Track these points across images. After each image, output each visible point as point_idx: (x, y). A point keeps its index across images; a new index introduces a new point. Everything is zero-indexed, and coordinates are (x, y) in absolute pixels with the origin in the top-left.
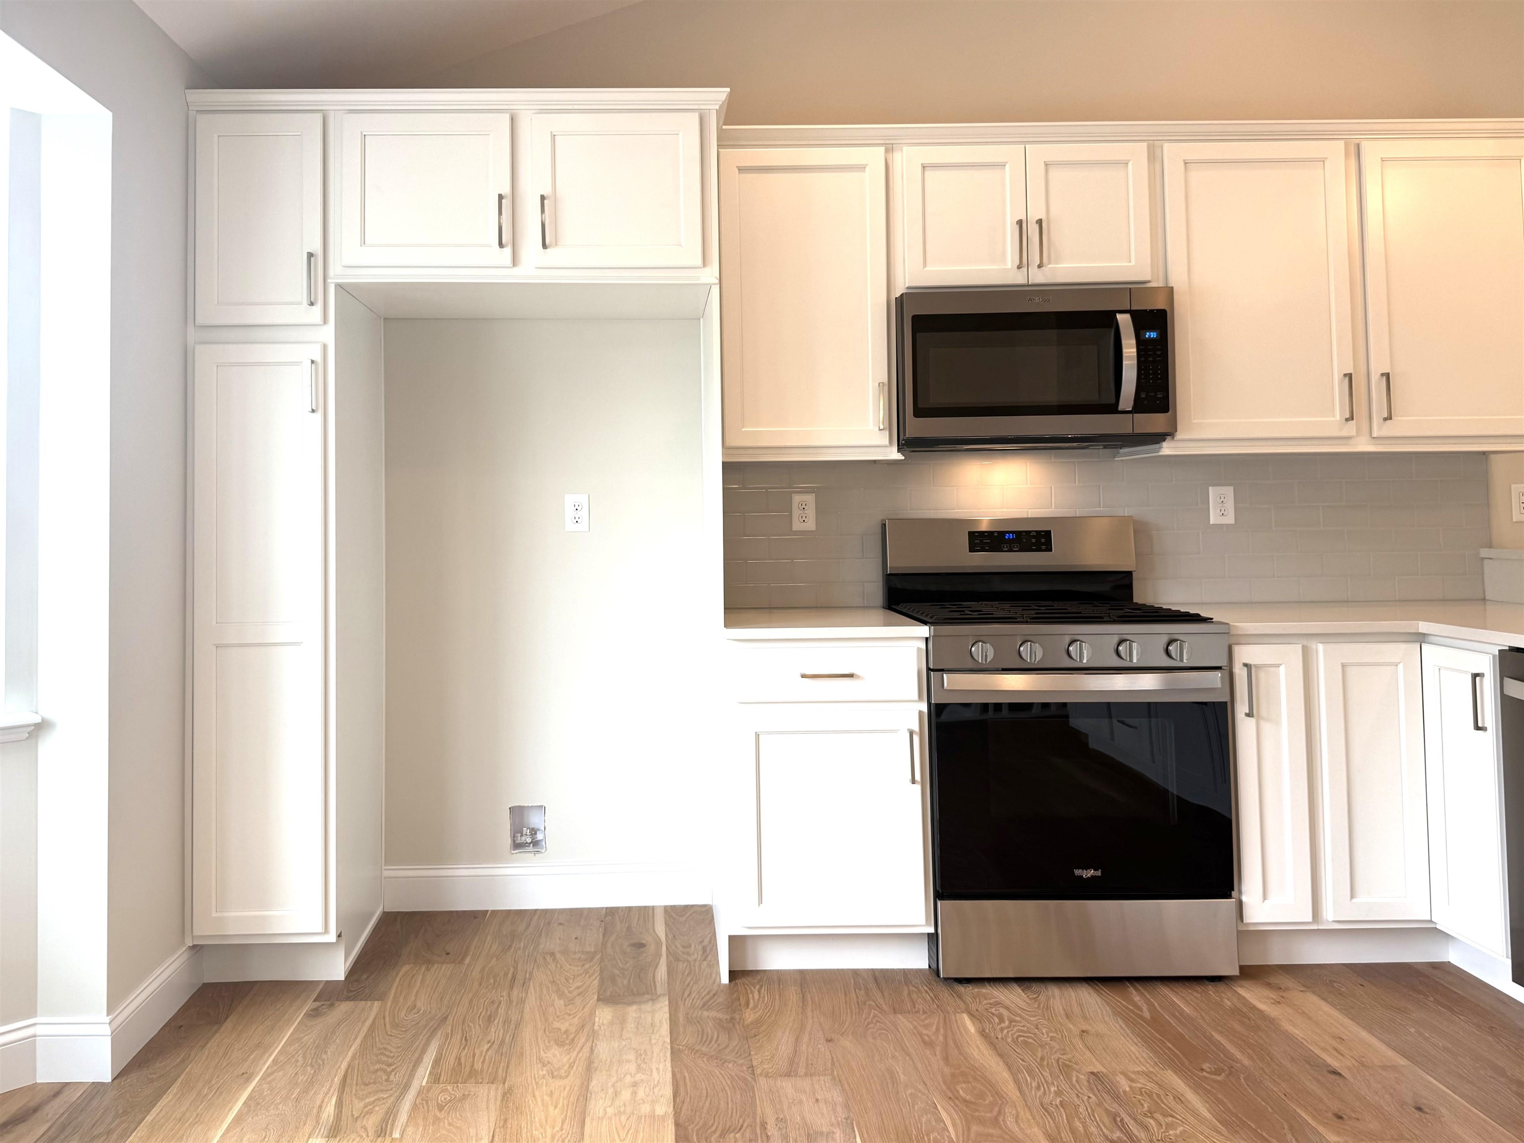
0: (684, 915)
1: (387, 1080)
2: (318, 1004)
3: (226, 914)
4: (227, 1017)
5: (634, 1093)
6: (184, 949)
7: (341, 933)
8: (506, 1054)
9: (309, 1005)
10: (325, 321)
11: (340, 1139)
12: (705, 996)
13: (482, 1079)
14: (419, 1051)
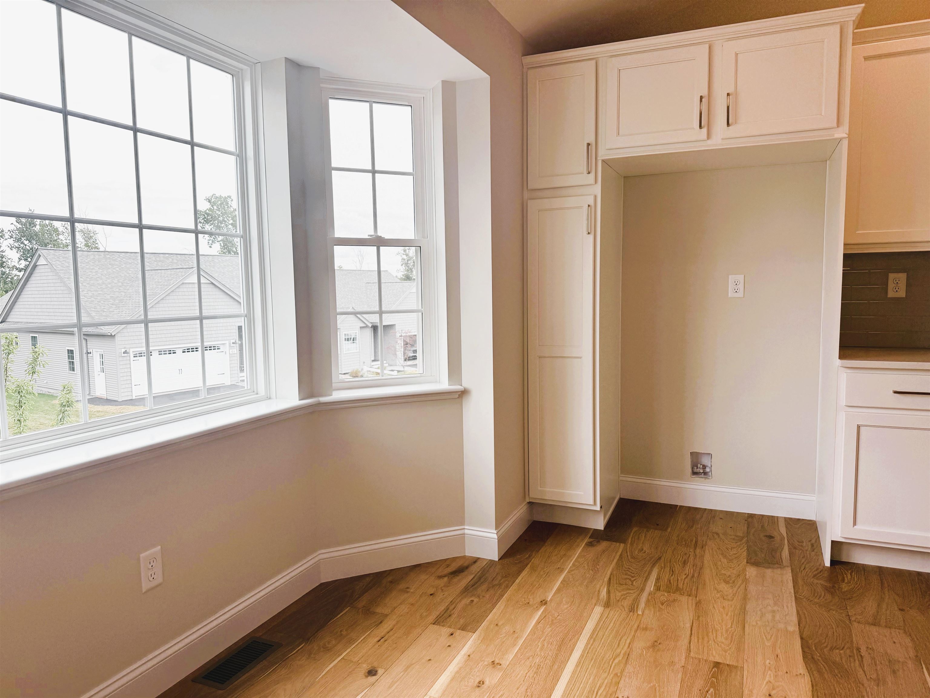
0: (798, 524)
1: (632, 584)
2: (592, 540)
3: (545, 489)
4: (547, 539)
5: (774, 617)
6: (526, 503)
7: (602, 506)
8: (696, 582)
9: (587, 540)
10: (596, 182)
11: (611, 609)
12: (815, 571)
13: (683, 593)
14: (647, 573)
